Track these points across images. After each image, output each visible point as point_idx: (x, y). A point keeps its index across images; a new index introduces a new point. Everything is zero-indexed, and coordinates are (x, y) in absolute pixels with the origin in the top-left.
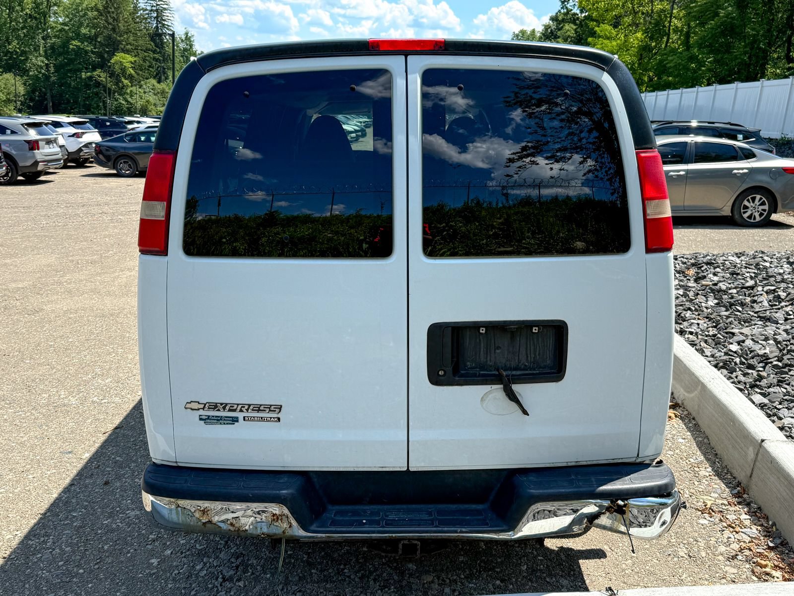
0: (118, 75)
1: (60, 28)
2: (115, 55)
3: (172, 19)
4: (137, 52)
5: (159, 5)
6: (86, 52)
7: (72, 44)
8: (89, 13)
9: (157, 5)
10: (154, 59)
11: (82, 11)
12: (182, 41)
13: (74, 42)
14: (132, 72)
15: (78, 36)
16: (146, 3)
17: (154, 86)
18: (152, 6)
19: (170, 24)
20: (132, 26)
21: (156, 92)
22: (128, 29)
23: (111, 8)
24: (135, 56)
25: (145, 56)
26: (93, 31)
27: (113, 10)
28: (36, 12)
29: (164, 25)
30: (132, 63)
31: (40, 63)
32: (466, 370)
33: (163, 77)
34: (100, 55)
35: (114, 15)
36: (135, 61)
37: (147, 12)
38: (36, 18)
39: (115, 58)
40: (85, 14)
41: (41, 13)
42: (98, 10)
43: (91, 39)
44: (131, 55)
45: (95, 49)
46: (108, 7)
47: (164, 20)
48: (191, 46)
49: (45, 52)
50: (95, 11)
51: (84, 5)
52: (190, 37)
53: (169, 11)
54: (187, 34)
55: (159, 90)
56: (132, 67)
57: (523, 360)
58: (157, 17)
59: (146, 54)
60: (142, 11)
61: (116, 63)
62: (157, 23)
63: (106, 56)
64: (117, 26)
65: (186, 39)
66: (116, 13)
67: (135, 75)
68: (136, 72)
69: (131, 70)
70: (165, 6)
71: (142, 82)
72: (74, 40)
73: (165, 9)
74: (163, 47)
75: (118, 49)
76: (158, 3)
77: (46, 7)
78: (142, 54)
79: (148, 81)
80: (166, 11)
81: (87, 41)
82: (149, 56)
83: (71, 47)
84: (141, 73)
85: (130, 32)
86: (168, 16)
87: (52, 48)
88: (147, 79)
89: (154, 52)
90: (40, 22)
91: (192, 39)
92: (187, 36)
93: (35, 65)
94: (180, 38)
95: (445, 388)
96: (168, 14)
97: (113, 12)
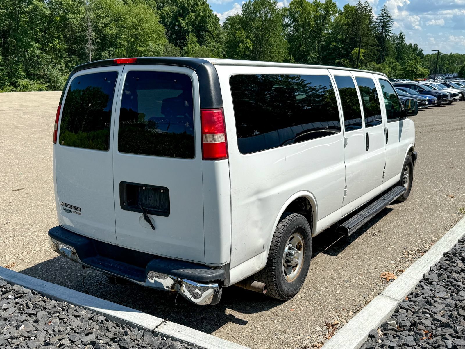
0: (354, 60)
1: (327, 36)
2: (354, 49)
3: (392, 26)
4: (367, 47)
5: (385, 19)
6: (339, 48)
7: (332, 45)
8: (344, 27)
9: (384, 19)
10: (377, 50)
11: (339, 26)
12: (397, 38)
13: (333, 44)
14: (363, 58)
15: (336, 40)
16: (378, 18)
17: (374, 65)
18: (381, 20)
19: (390, 29)
20: (366, 32)
21: (375, 69)
22: (363, 34)
23: (355, 23)
24: (366, 49)
25: (372, 49)
26: (344, 37)
27: (357, 24)
28: (316, 29)
29: (386, 30)
30: (363, 54)
31: (314, 56)
32: (138, 205)
33: (382, 60)
34: (346, 50)
35: (357, 27)
36: (365, 52)
37: (377, 23)
38: (316, 32)
39: (354, 51)
40: (341, 27)
41: (319, 29)
42: (348, 25)
43: (343, 41)
44: (363, 49)
45: (344, 46)
46: (354, 22)
47: (387, 27)
48: (403, 41)
49: (318, 49)
50: (347, 25)
51: (341, 23)
52: (403, 36)
53: (390, 22)
54: (401, 34)
55: (377, 68)
56: (363, 55)
57: (158, 204)
58: (383, 26)
59: (372, 48)
60: (374, 23)
61: (354, 54)
62: (382, 29)
63: (349, 50)
64: (357, 33)
65: (400, 37)
66: (358, 25)
67: (364, 60)
68: (364, 58)
69: (362, 57)
70: (389, 19)
71: (368, 64)
72: (333, 42)
73: (388, 21)
74: (384, 43)
75: (356, 46)
76: (385, 18)
77: (322, 26)
78: (370, 48)
79: (371, 63)
80: (389, 22)
81: (340, 42)
82: (374, 49)
83: (331, 46)
84: (367, 58)
85: (365, 36)
86: (389, 25)
87: (322, 47)
88: (371, 62)
89: (378, 46)
90: (318, 34)
91: (404, 37)
92: (401, 35)
93: (311, 57)
94: (396, 37)
95: (126, 211)
96: (389, 24)
97: (356, 25)
